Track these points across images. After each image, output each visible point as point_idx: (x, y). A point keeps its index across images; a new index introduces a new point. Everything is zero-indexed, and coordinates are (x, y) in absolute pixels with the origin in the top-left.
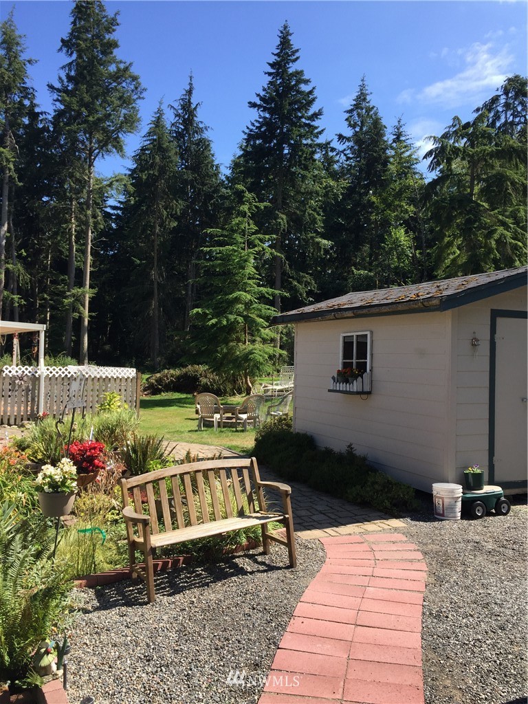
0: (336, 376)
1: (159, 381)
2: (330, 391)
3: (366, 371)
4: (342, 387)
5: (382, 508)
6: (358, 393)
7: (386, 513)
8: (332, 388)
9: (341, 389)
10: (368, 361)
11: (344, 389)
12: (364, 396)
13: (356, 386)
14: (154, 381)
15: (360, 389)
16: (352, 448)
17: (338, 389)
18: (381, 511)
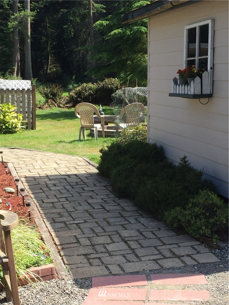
0: (178, 77)
1: (79, 94)
2: (171, 95)
3: (207, 70)
4: (181, 89)
5: (198, 236)
6: (195, 96)
7: (202, 242)
8: (172, 92)
9: (180, 92)
10: (209, 57)
11: (183, 93)
12: (204, 100)
13: (193, 88)
14: (73, 94)
15: (198, 92)
16: (186, 162)
17: (178, 92)
18: (197, 240)
